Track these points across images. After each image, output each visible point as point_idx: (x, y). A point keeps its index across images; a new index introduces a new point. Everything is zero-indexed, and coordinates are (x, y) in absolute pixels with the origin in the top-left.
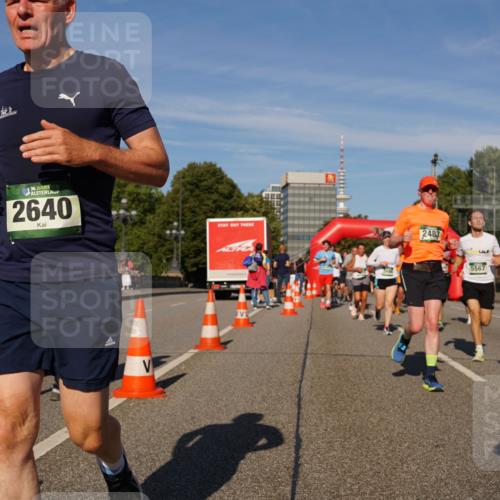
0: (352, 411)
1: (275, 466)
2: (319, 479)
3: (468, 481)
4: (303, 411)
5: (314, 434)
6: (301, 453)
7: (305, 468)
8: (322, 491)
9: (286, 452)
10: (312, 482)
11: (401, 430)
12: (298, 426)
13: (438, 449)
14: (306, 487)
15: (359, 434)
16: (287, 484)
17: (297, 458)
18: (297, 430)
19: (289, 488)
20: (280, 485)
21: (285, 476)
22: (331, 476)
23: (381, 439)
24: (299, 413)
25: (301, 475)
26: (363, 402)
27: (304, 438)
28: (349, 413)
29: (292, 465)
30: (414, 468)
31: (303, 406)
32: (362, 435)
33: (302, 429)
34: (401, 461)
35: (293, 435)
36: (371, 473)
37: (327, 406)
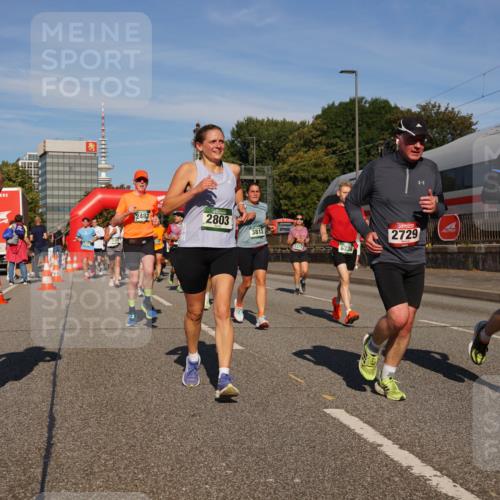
0: (109, 386)
1: (25, 448)
2: (73, 458)
3: (222, 447)
4: (58, 389)
5: (69, 412)
6: (54, 433)
7: (58, 447)
8: (75, 469)
9: (38, 432)
10: (64, 461)
11: (158, 402)
12: (52, 404)
13: (194, 419)
14: (59, 466)
15: (115, 409)
16: (38, 466)
17: (50, 437)
18: (51, 409)
19: (40, 470)
20: (31, 468)
21: (36, 457)
22: (85, 453)
23: (138, 412)
24: (54, 391)
25: (53, 455)
26: (120, 375)
27: (57, 417)
28: (105, 388)
29: (43, 446)
30: (169, 439)
31: (58, 384)
32: (119, 409)
33: (56, 407)
34: (158, 432)
35: (46, 414)
36: (126, 448)
37: (83, 382)
